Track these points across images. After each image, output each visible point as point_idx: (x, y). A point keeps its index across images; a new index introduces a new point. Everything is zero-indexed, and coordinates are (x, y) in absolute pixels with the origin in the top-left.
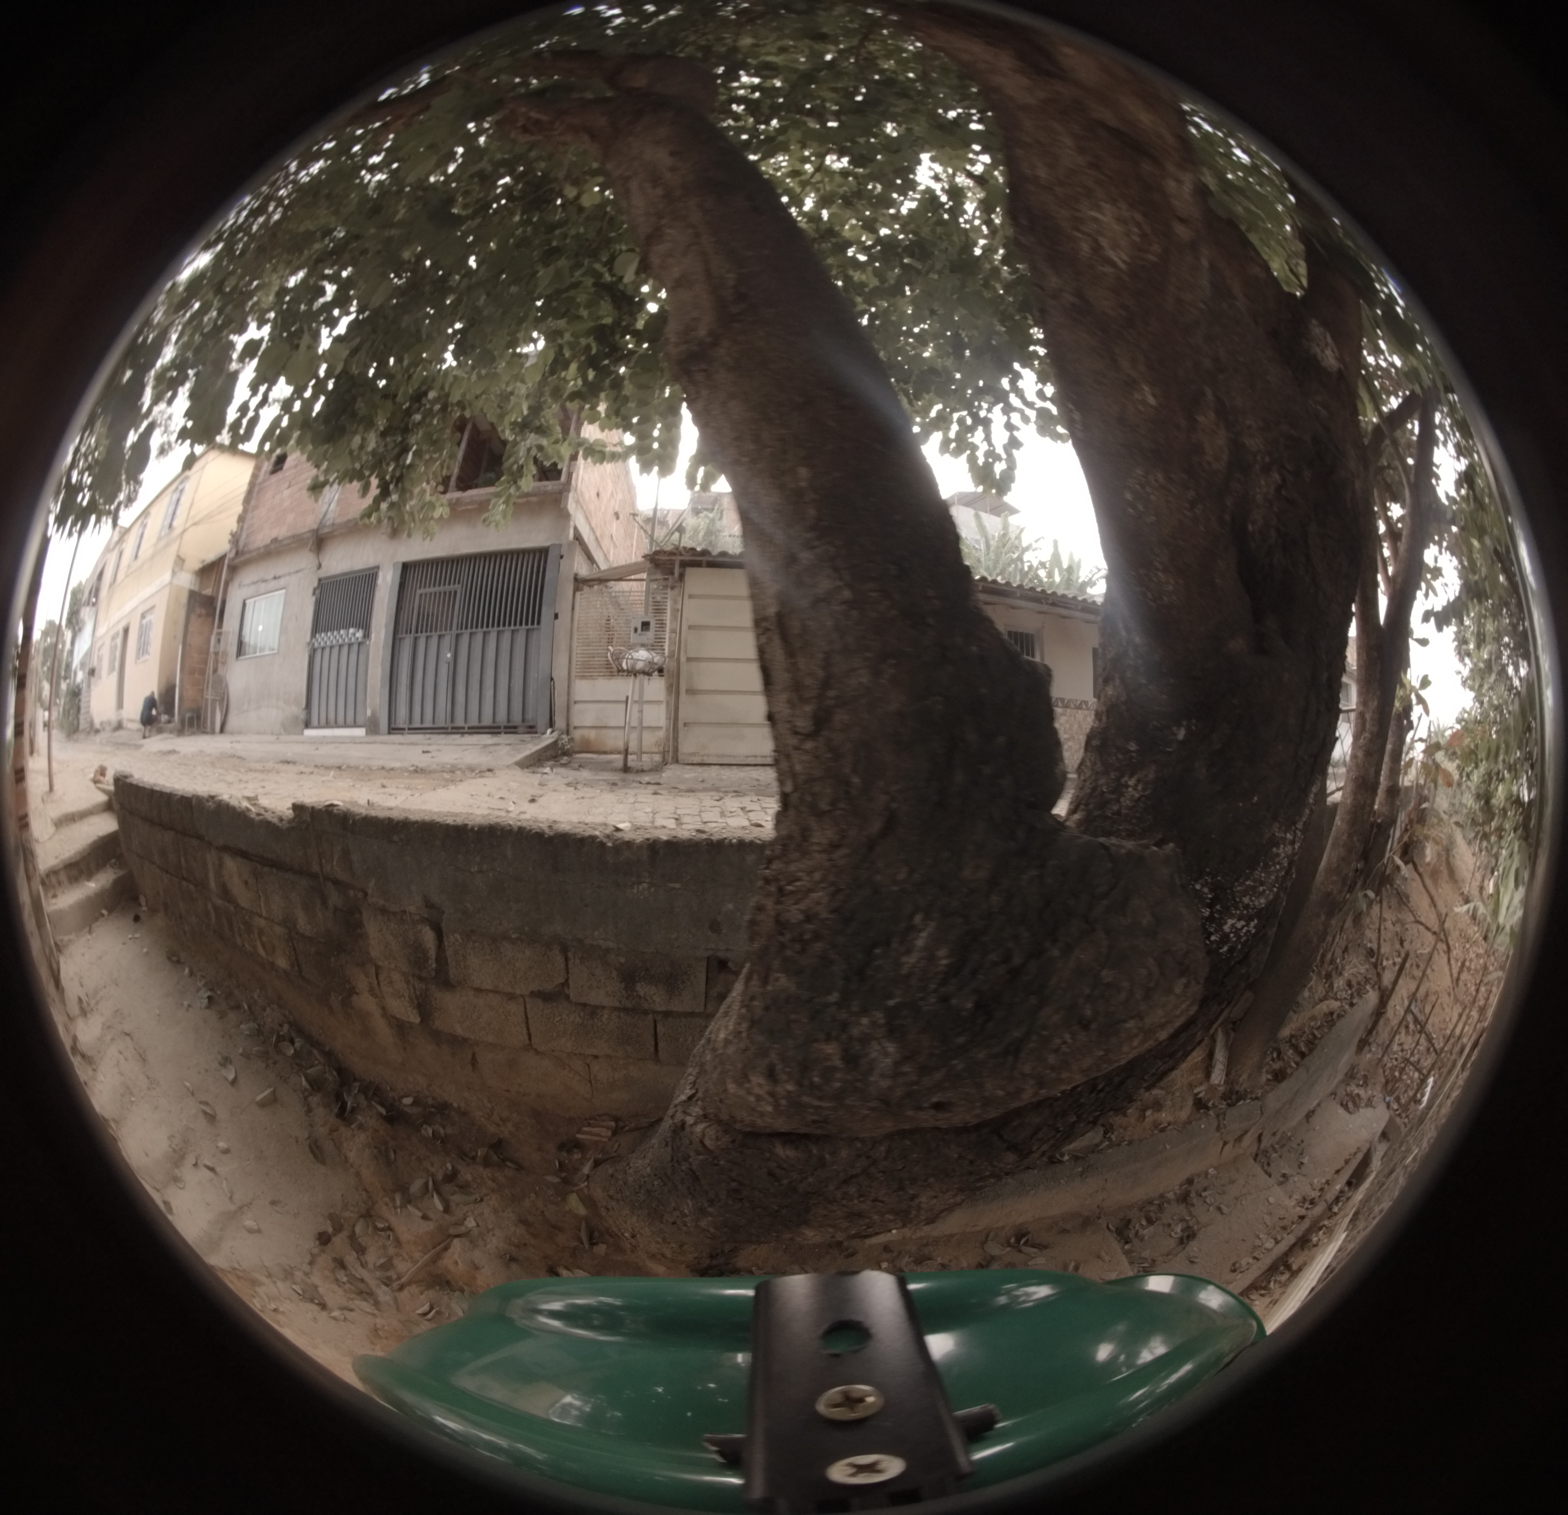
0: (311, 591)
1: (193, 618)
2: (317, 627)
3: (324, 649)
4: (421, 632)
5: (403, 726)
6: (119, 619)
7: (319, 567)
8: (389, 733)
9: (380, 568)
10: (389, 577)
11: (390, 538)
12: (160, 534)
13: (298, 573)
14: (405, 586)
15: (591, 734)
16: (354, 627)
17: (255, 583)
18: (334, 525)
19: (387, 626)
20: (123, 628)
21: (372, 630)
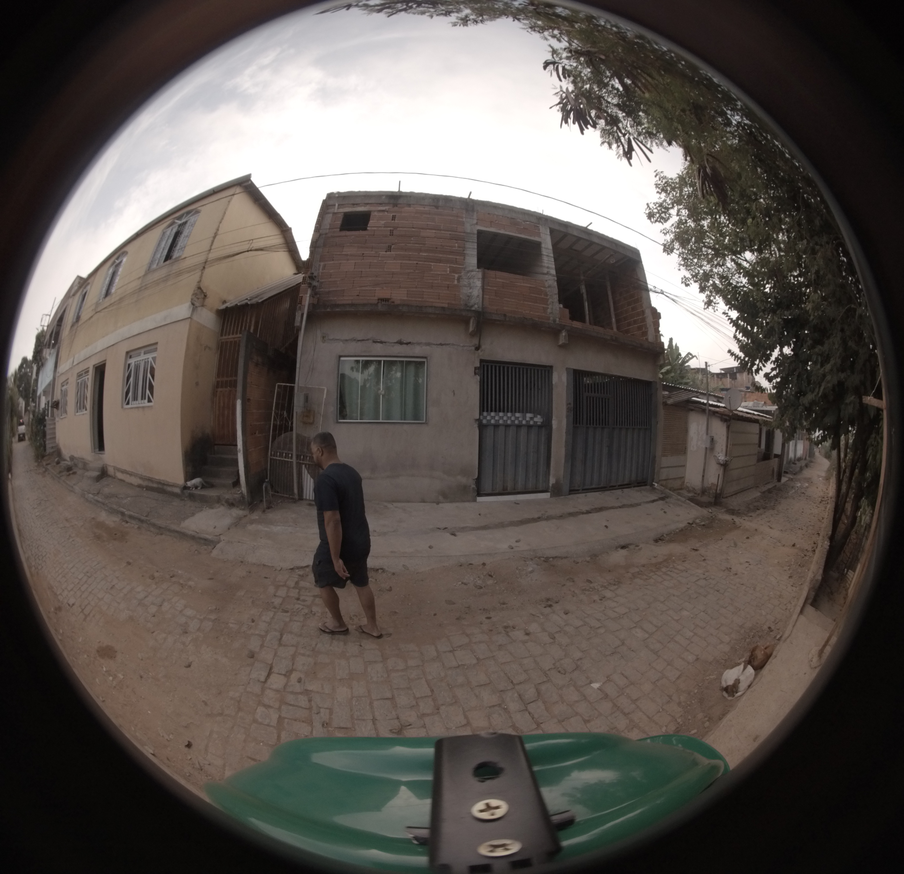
2: (484, 405)
3: (496, 426)
4: (590, 424)
5: (578, 488)
6: (88, 356)
7: (477, 348)
8: (570, 494)
9: (554, 369)
10: (564, 378)
11: (562, 346)
12: (150, 267)
13: (444, 346)
14: (575, 387)
15: (664, 483)
16: (530, 412)
17: (359, 341)
18: (505, 315)
19: (567, 417)
20: (94, 366)
21: (554, 418)
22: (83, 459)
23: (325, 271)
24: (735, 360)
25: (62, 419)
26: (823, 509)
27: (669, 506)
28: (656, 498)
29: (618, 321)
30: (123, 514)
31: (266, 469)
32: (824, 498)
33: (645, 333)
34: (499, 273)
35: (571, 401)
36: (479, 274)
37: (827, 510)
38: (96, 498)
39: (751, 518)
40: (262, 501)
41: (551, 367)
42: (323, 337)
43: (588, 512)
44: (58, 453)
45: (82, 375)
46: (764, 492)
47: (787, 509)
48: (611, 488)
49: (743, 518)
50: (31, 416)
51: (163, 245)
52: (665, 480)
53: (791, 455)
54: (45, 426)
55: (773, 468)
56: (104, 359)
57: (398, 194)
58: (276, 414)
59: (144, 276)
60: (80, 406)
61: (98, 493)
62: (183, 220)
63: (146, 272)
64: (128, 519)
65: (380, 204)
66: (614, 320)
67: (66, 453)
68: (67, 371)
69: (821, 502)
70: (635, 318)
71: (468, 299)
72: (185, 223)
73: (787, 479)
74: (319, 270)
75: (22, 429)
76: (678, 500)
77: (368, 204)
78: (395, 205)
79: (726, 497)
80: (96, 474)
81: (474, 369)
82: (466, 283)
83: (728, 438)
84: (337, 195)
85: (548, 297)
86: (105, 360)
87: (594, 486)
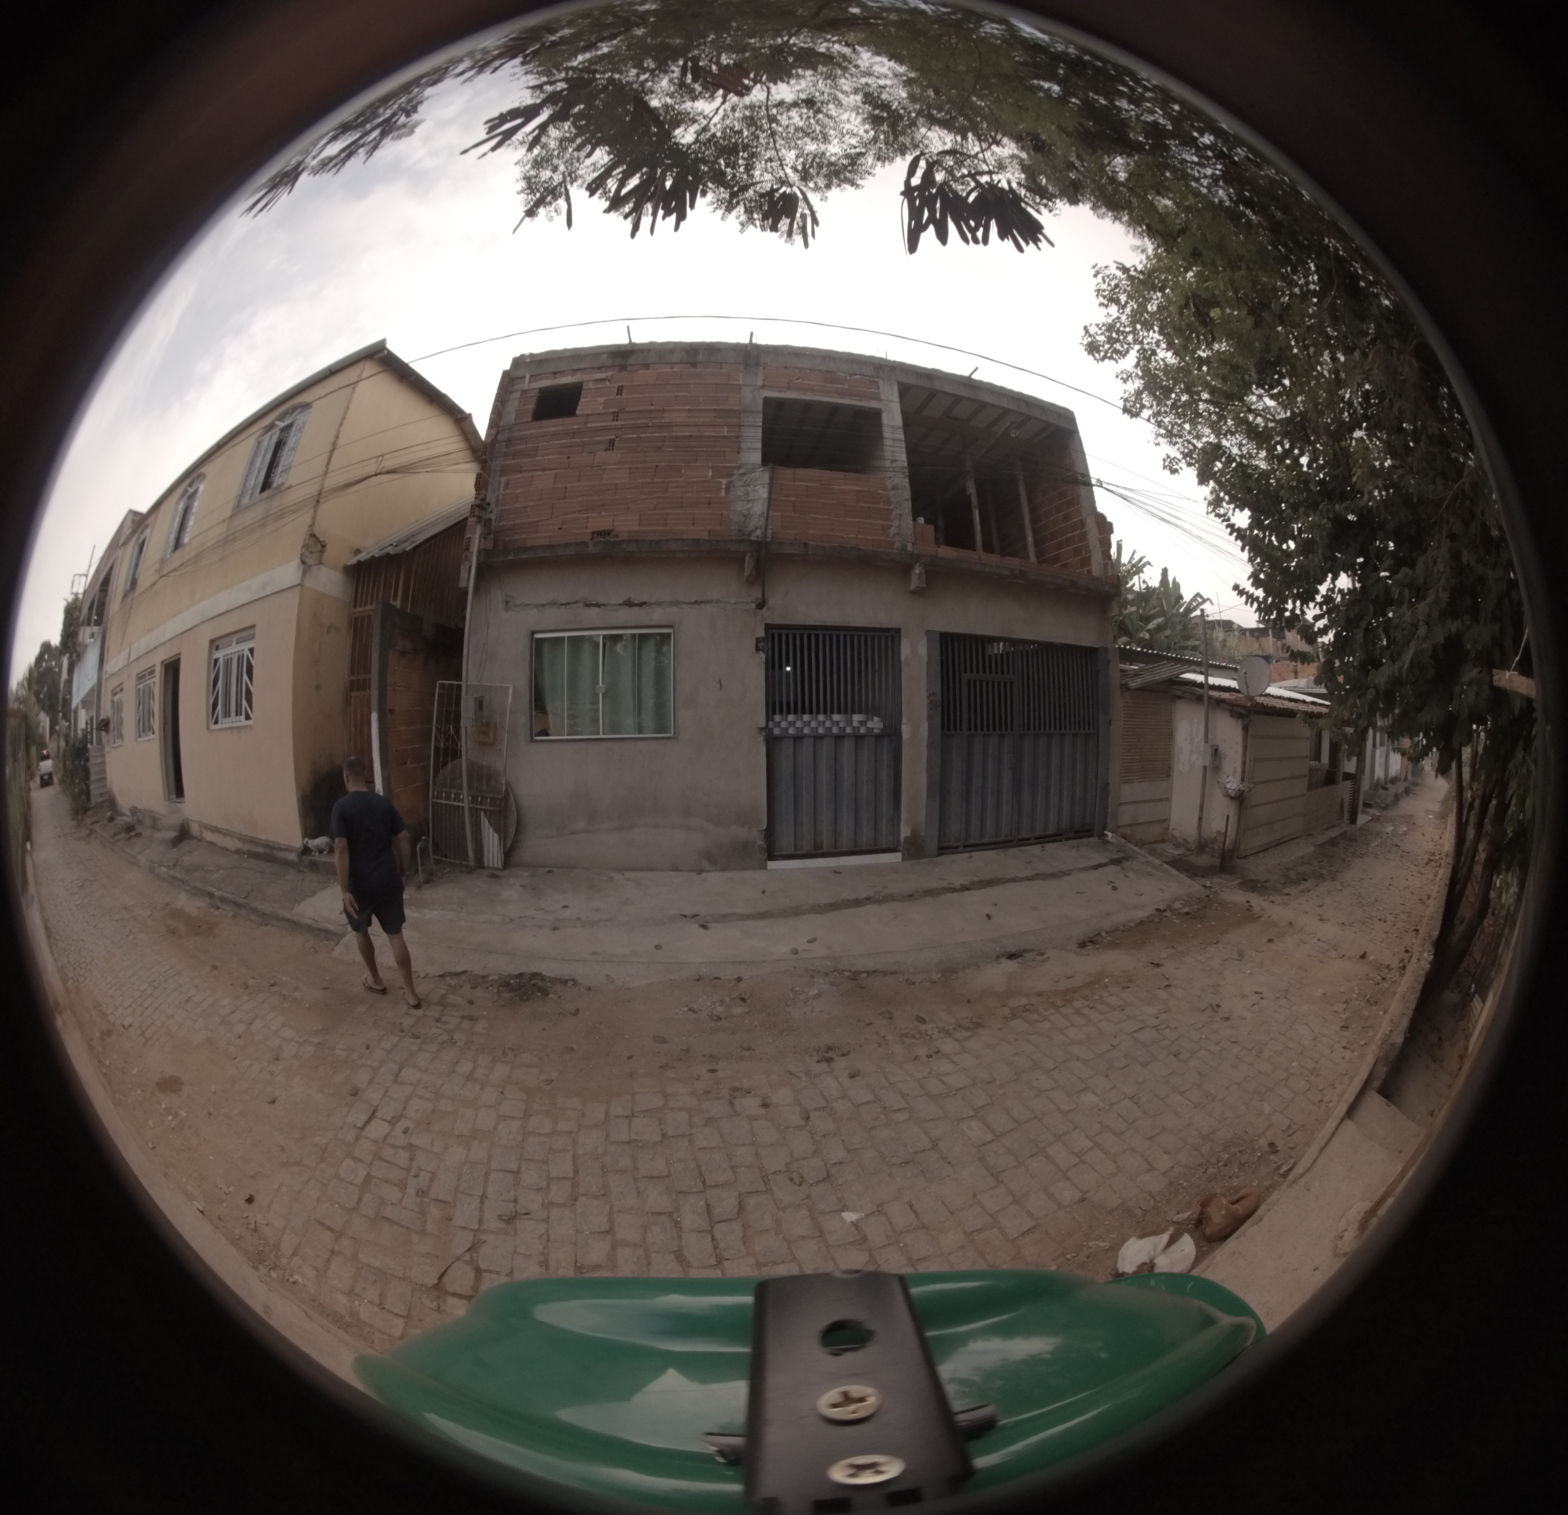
2: (773, 706)
3: (798, 739)
4: (976, 729)
5: (955, 844)
6: (151, 648)
7: (761, 605)
8: (939, 855)
9: (902, 634)
10: (923, 649)
11: (917, 593)
12: (239, 502)
13: (703, 605)
14: (944, 665)
15: (1127, 831)
16: (860, 712)
17: (562, 605)
18: (806, 545)
19: (930, 718)
20: (162, 662)
21: (904, 720)
22: (151, 811)
23: (508, 491)
24: (1246, 603)
25: (115, 748)
26: (1431, 876)
27: (1127, 877)
28: (1104, 860)
29: (1038, 543)
30: (211, 895)
31: (427, 819)
32: (1433, 854)
33: (1086, 562)
34: (801, 472)
35: (937, 689)
36: (762, 476)
37: (1438, 879)
38: (172, 872)
39: (1287, 897)
40: (417, 871)
41: (898, 631)
42: (507, 603)
43: (965, 888)
44: (111, 803)
45: (143, 677)
46: (1321, 846)
47: (1361, 879)
48: (1021, 843)
49: (1271, 898)
50: (62, 743)
51: (258, 465)
52: (1130, 825)
53: (1379, 773)
54: (87, 760)
55: (1342, 800)
56: (178, 652)
57: (629, 348)
58: (439, 731)
59: (232, 516)
60: (144, 727)
61: (175, 865)
62: (288, 422)
63: (234, 510)
64: (219, 904)
65: (599, 368)
66: (1030, 539)
67: (124, 803)
68: (119, 670)
69: (1427, 864)
70: (1069, 535)
71: (745, 521)
72: (290, 426)
73: (1370, 818)
74: (499, 490)
75: (47, 766)
76: (1149, 863)
77: (578, 370)
78: (623, 368)
79: (1245, 857)
80: (173, 834)
81: (754, 642)
82: (740, 493)
83: (1245, 748)
84: (528, 360)
85: (891, 507)
86: (179, 654)
87: (986, 840)
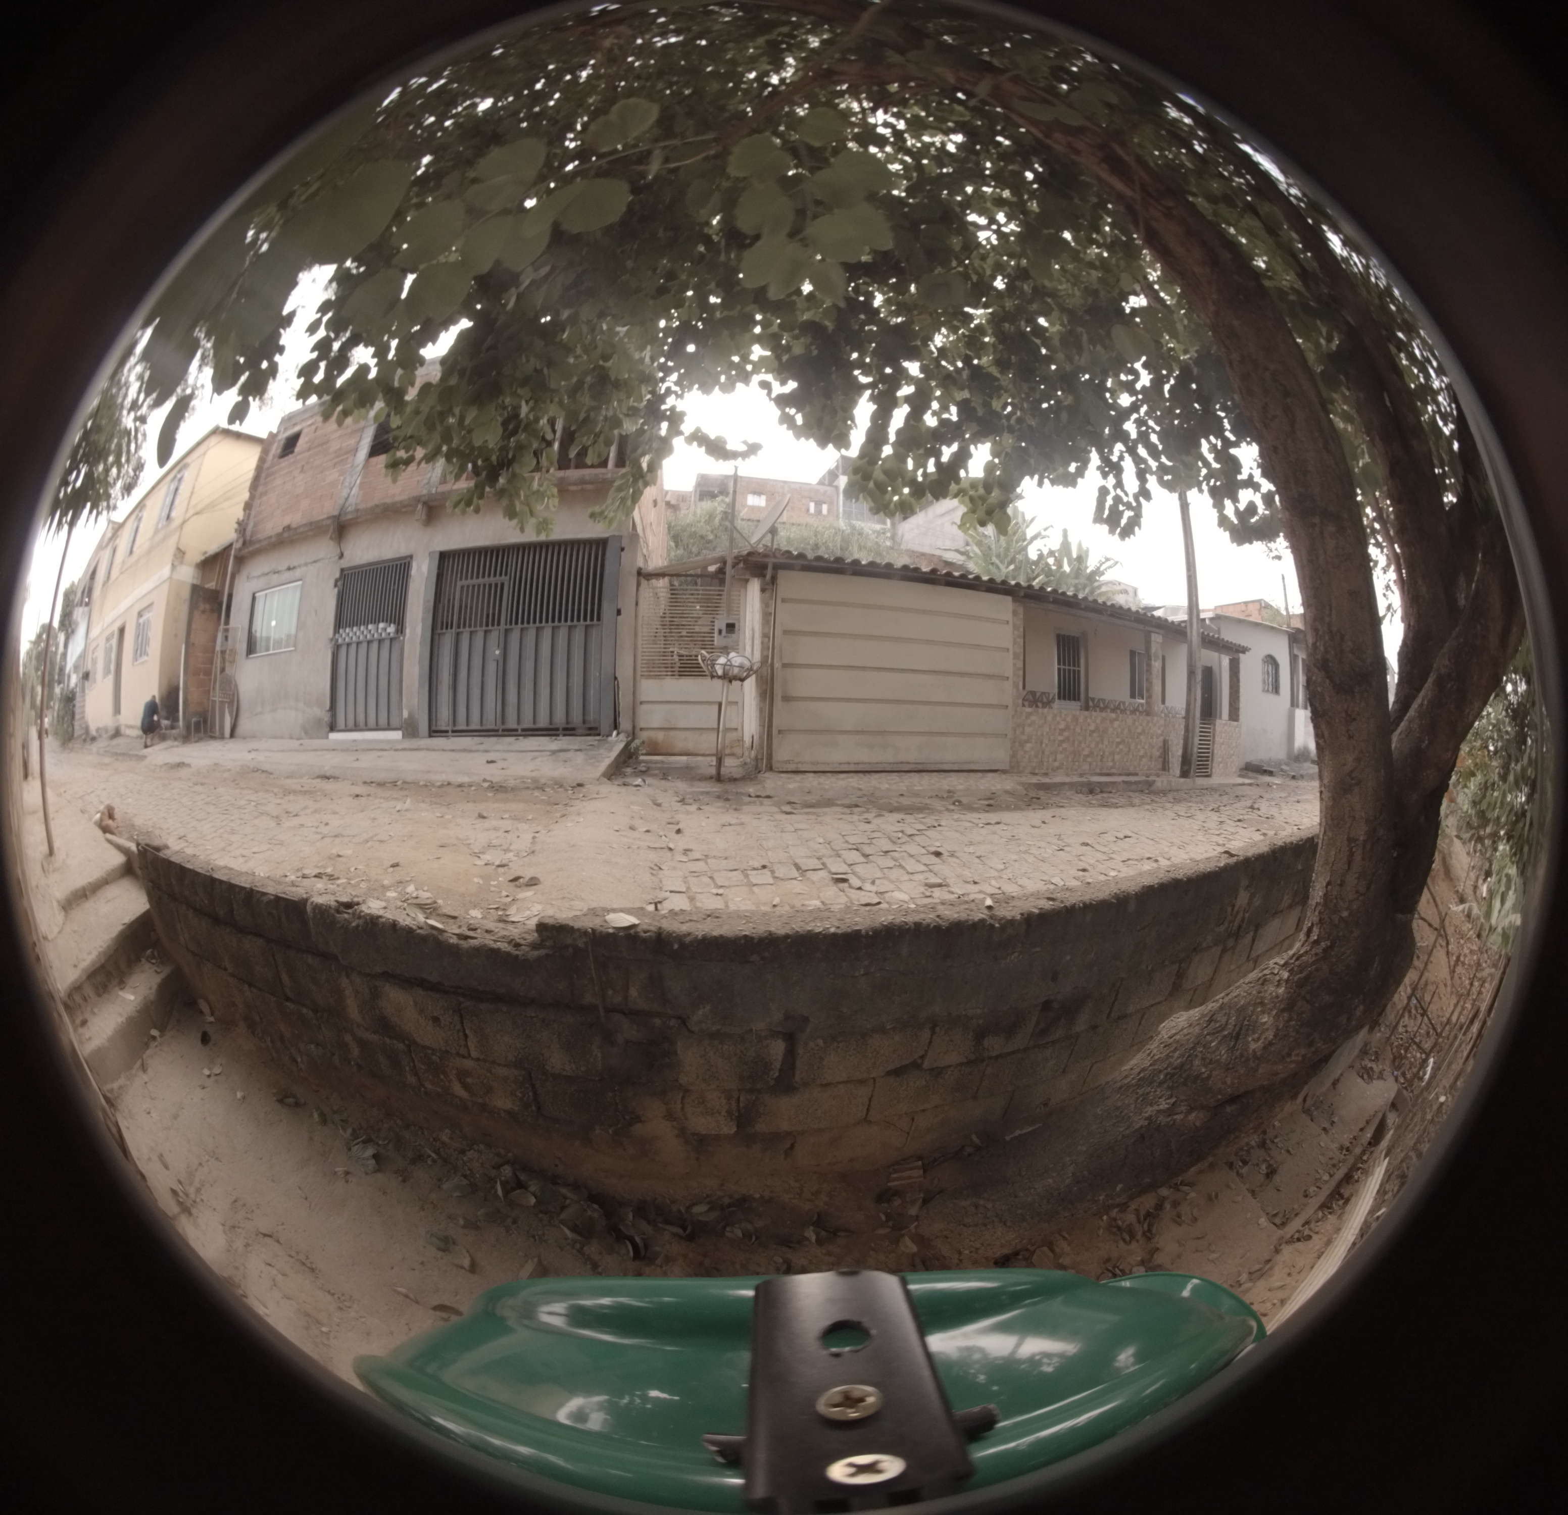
0: (332, 582)
1: (197, 615)
2: (340, 623)
3: (349, 645)
4: (464, 627)
5: (445, 728)
6: (112, 620)
7: (340, 555)
8: (429, 736)
9: (413, 559)
10: (425, 568)
11: (424, 524)
12: (158, 524)
13: (316, 563)
14: (443, 577)
16: (383, 622)
17: (265, 574)
19: (424, 620)
20: (118, 628)
21: (407, 624)
23: (259, 509)
25: (91, 690)
35: (431, 596)
36: (364, 466)
41: (411, 557)
42: (246, 577)
45: (109, 638)
56: (123, 622)
60: (106, 671)
65: (312, 416)
71: (345, 502)
77: (304, 420)
81: (334, 582)
86: (126, 622)
